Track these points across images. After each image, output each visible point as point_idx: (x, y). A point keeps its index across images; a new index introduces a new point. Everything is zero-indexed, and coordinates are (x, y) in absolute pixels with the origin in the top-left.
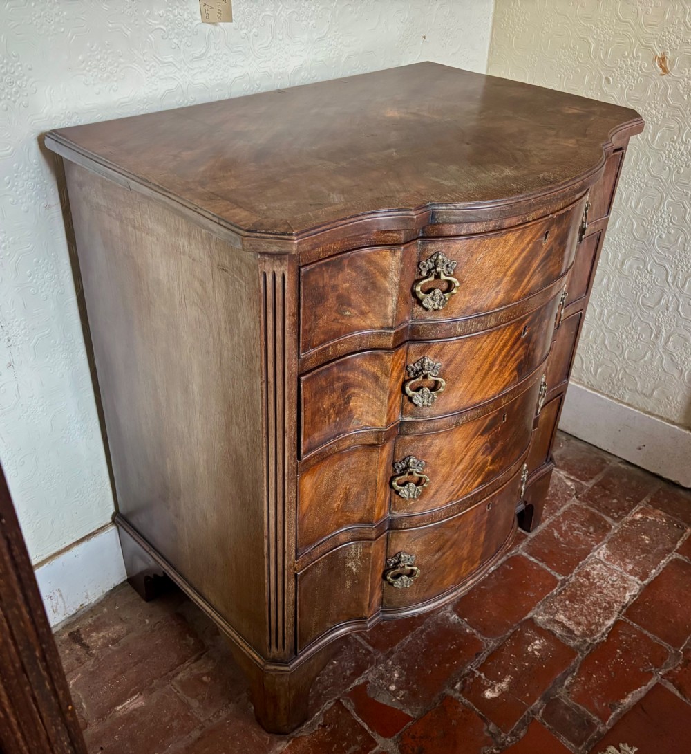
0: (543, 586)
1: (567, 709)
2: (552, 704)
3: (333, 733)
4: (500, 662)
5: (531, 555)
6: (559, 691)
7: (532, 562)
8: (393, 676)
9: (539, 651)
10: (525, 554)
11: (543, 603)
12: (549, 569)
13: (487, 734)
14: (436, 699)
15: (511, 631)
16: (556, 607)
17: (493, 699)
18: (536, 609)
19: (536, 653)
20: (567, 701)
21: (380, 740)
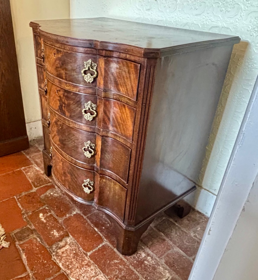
0: (84, 245)
1: (28, 235)
2: (32, 231)
3: (42, 180)
4: (52, 220)
5: (103, 246)
6: (36, 235)
7: (99, 245)
8: (55, 194)
9: (53, 234)
10: (103, 244)
11: (75, 243)
12: (94, 250)
13: (28, 211)
14: (44, 202)
15: (65, 228)
16: (73, 247)
17: (39, 216)
18: (73, 239)
19: (52, 232)
20: (31, 237)
21: (36, 189)
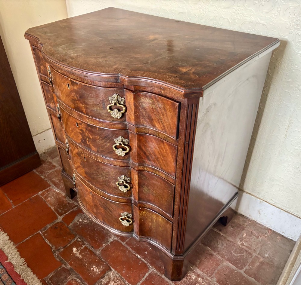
0: (129, 277)
1: (66, 278)
2: (69, 272)
3: (66, 205)
4: (88, 254)
5: (150, 274)
6: (74, 276)
7: (145, 274)
8: (85, 220)
9: (93, 270)
10: (150, 272)
11: (119, 276)
12: (141, 282)
13: (59, 248)
14: (75, 233)
15: (104, 261)
16: (118, 282)
17: (72, 251)
18: (116, 273)
19: (92, 269)
20: (69, 278)
21: (62, 217)
